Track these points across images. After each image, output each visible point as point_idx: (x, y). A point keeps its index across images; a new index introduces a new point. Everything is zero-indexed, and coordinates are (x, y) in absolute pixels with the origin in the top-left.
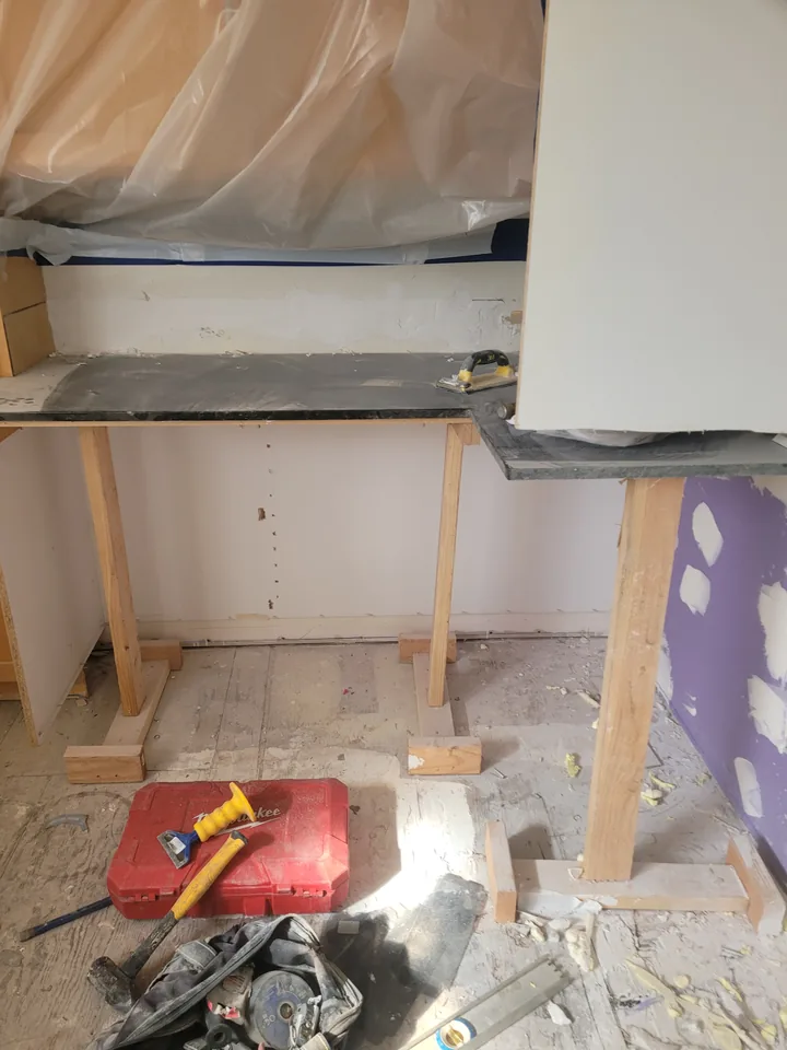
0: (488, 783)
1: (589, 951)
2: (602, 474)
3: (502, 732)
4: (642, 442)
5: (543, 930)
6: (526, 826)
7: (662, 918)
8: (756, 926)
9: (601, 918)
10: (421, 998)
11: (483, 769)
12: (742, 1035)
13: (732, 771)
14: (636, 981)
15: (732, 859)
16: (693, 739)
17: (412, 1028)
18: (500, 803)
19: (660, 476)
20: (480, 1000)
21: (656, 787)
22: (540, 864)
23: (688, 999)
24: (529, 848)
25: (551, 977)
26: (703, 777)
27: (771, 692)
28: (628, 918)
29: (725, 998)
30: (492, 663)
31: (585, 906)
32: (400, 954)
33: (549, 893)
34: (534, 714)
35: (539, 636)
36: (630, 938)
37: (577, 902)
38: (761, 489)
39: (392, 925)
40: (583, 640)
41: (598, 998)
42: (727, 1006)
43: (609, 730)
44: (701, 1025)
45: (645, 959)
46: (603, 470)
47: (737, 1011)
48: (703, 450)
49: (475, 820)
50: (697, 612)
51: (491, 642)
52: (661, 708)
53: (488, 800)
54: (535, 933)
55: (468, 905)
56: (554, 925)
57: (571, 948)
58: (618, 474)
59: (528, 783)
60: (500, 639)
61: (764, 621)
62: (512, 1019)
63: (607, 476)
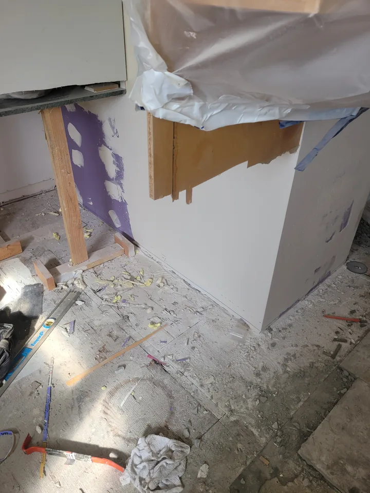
0: (27, 254)
1: (83, 283)
2: (32, 109)
3: (25, 236)
4: (41, 96)
5: (66, 285)
6: (48, 261)
7: (102, 266)
8: (128, 256)
9: (83, 274)
10: (33, 322)
11: (23, 251)
12: (132, 282)
13: (109, 216)
14: (100, 284)
15: (117, 241)
16: (95, 213)
17: (34, 329)
18: (35, 258)
19: (52, 107)
20: (54, 311)
21: (87, 232)
22: (58, 268)
23: (116, 281)
24: (52, 265)
25: (73, 295)
26: (101, 223)
27: (112, 184)
28: (92, 270)
29: (125, 276)
30: (9, 214)
31: (77, 273)
32: (20, 314)
33: (64, 274)
34: (35, 225)
35: (24, 198)
36: (94, 275)
37: (74, 272)
38: (87, 111)
39: (11, 308)
40: (43, 194)
41: (91, 293)
42: (126, 278)
43: (66, 209)
44: (121, 285)
45: (100, 278)
46: (32, 108)
47: (129, 277)
48: (63, 96)
49: (28, 267)
50: (81, 166)
51: (5, 206)
52: (81, 208)
53: (30, 259)
54: (64, 287)
55: (37, 290)
56: (69, 283)
57: (77, 285)
58: (37, 109)
59: (43, 248)
60: (8, 204)
61: (103, 160)
62: (66, 311)
63: (34, 110)
